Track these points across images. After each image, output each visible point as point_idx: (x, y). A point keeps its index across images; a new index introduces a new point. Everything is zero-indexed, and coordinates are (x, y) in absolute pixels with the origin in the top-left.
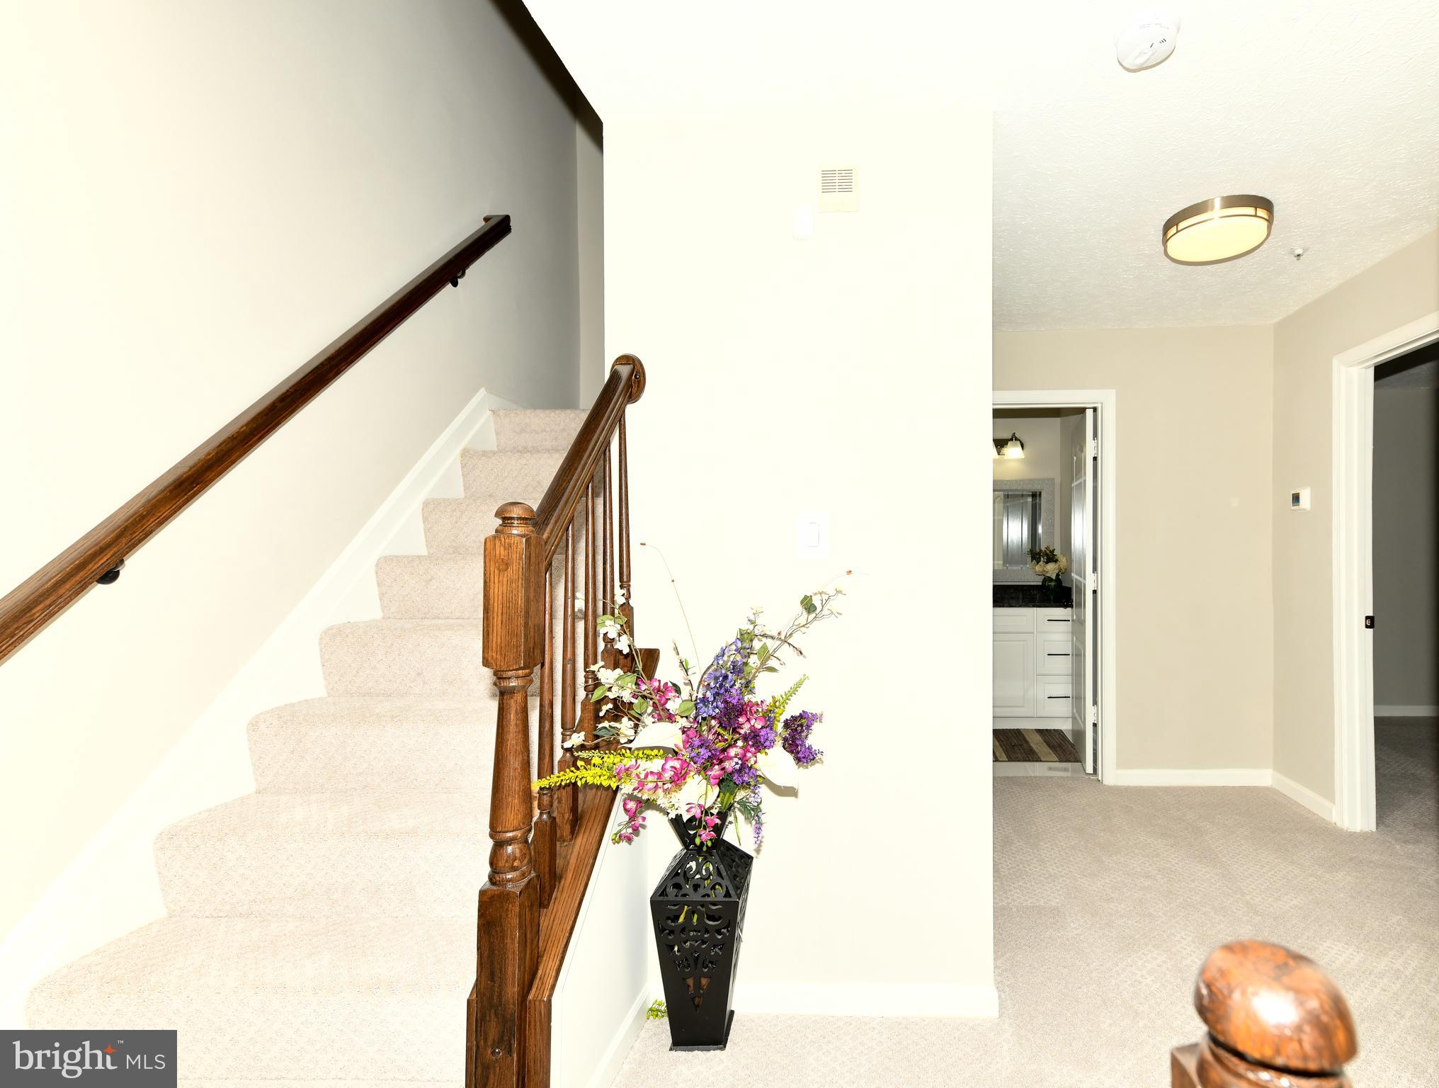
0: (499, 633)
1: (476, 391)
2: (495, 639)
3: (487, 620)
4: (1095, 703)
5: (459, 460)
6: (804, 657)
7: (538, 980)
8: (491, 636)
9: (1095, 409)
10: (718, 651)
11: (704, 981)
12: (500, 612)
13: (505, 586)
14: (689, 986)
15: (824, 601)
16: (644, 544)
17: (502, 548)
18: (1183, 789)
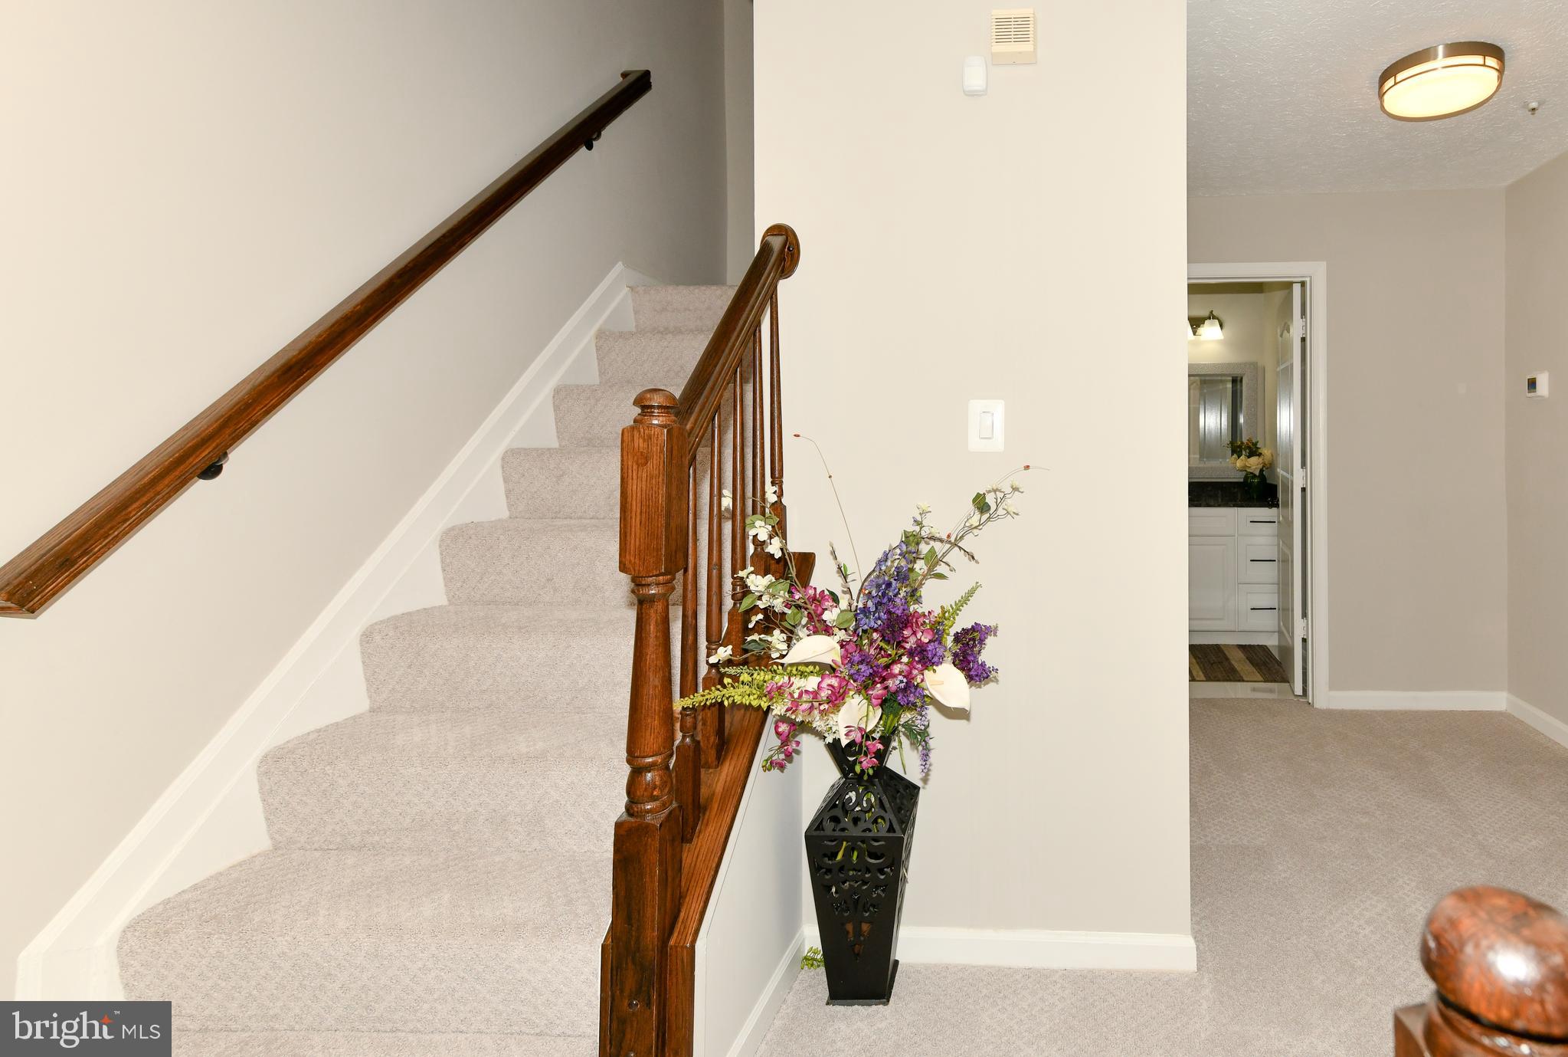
0: (638, 535)
1: (614, 264)
2: (633, 541)
3: (625, 519)
4: (1304, 615)
5: (594, 342)
6: (977, 562)
7: (680, 924)
8: (628, 538)
9: (1303, 284)
10: (880, 555)
11: (865, 927)
12: (639, 511)
13: (644, 483)
14: (848, 932)
15: (999, 500)
16: (798, 436)
17: (641, 441)
18: (1405, 713)
